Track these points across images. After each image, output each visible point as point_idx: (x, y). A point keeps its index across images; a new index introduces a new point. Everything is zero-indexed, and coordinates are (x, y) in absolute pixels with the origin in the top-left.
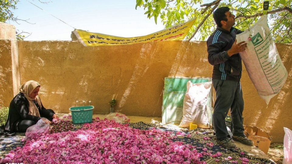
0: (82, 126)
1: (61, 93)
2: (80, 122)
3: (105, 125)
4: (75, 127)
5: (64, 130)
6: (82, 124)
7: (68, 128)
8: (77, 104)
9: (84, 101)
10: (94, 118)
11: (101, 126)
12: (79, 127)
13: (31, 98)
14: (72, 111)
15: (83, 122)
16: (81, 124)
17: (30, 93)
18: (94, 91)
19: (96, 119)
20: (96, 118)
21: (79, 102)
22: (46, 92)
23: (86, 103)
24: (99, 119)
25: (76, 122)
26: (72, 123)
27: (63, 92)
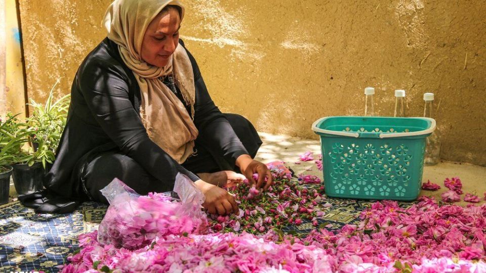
0: (358, 214)
1: (305, 46)
2: (355, 191)
3: (464, 232)
4: (329, 213)
5: (269, 219)
6: (367, 200)
7: (289, 214)
8: (369, 105)
9: (401, 93)
10: (433, 182)
11: (443, 230)
12: (346, 215)
13: (151, 66)
14: (324, 136)
15: (369, 192)
16: (358, 202)
17: (138, 42)
18: (453, 46)
19: (443, 188)
20: (447, 184)
21: (379, 94)
22: (246, 40)
23: (409, 100)
24: (457, 186)
25: (339, 189)
26: (322, 192)
27: (311, 41)
